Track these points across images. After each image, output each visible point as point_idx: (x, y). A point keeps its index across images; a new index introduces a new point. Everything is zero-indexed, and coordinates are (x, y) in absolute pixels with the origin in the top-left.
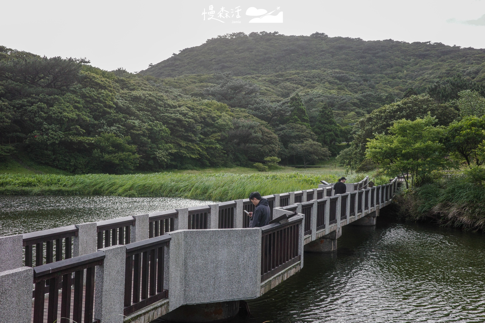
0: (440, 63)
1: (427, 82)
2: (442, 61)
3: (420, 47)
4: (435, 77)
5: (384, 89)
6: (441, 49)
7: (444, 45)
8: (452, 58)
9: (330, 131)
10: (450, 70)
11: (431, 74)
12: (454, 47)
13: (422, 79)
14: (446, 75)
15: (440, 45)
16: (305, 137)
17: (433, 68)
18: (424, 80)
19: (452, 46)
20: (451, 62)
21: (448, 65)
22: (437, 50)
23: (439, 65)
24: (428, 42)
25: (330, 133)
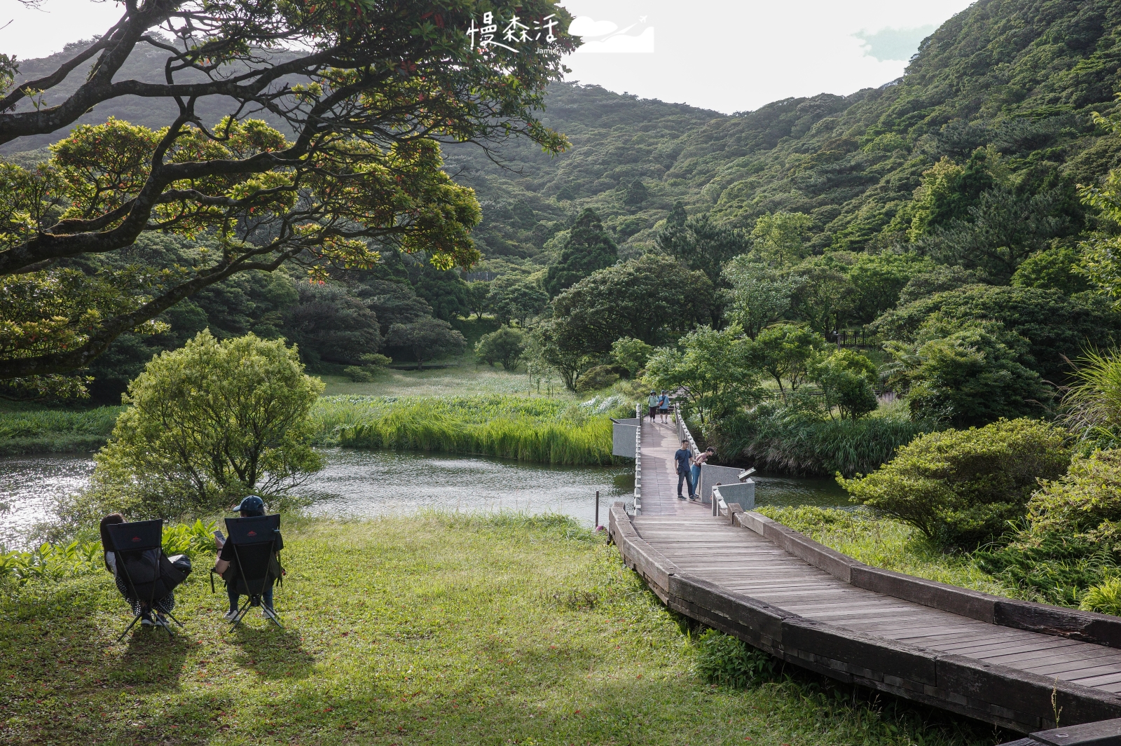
0: (603, 131)
1: (580, 171)
2: (605, 125)
3: (559, 93)
4: (595, 162)
5: (504, 187)
6: (600, 101)
7: (605, 91)
8: (622, 120)
9: (449, 293)
10: (623, 148)
11: (587, 154)
12: (625, 96)
13: (571, 164)
14: (616, 157)
15: (598, 90)
16: (412, 309)
17: (588, 140)
18: (575, 167)
19: (620, 93)
20: (622, 129)
21: (619, 137)
22: (593, 101)
23: (600, 134)
24: (573, 83)
25: (450, 298)
